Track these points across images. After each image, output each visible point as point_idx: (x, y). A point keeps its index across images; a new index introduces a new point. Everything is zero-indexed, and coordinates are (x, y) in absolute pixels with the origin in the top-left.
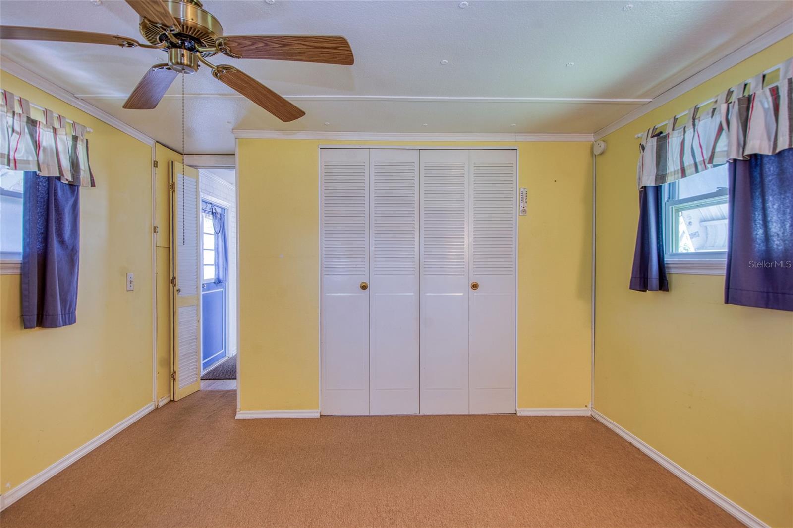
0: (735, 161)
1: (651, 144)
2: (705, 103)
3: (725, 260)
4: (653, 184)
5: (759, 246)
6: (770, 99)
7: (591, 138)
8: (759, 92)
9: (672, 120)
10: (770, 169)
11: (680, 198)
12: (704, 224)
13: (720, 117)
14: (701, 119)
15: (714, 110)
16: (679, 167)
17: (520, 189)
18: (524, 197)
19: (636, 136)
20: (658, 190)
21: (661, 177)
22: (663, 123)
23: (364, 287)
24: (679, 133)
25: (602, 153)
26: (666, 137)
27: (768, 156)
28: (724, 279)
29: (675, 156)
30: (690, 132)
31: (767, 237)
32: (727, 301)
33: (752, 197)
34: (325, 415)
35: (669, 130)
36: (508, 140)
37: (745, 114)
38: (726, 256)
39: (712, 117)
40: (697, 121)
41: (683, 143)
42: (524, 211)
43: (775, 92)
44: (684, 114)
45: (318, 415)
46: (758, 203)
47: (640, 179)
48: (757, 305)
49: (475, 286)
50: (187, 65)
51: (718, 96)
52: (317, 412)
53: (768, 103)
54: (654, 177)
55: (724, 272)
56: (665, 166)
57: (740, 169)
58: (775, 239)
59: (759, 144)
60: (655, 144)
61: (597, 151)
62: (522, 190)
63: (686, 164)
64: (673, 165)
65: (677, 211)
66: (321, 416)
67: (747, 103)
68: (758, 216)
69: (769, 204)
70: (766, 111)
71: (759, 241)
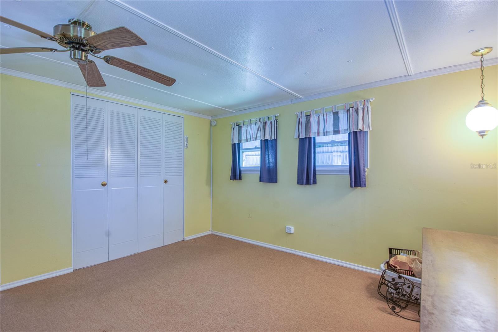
0: (262, 140)
1: (237, 128)
2: (253, 120)
3: (259, 169)
4: (237, 143)
5: (267, 165)
6: (270, 124)
7: (210, 118)
8: (268, 122)
9: (243, 122)
10: (270, 144)
11: (243, 148)
12: (247, 157)
13: (258, 126)
14: (252, 124)
15: (256, 123)
16: (246, 138)
17: (185, 136)
18: (187, 140)
19: (230, 123)
20: (238, 144)
21: (240, 141)
22: (240, 122)
23: (104, 185)
24: (245, 127)
25: (215, 126)
26: (241, 127)
27: (269, 140)
28: (259, 175)
29: (244, 134)
30: (249, 128)
31: (269, 163)
32: (260, 181)
33: (265, 151)
34: (76, 270)
35: (242, 125)
36: (179, 112)
37: (264, 127)
38: (260, 168)
39: (255, 125)
40: (251, 125)
41: (247, 130)
42: (187, 147)
43: (271, 122)
44: (247, 121)
45: (72, 271)
46: (267, 152)
47: (232, 139)
48: (267, 182)
49: (166, 182)
50: (84, 60)
51: (257, 118)
52: (71, 269)
53: (270, 125)
54: (237, 140)
55: (259, 173)
56: (241, 137)
57: (263, 142)
58: (271, 163)
59: (267, 137)
60: (238, 128)
61: (213, 124)
62: (186, 136)
63: (248, 138)
64: (243, 137)
65: (242, 152)
66: (74, 270)
67: (265, 123)
68: (267, 156)
69: (269, 154)
70: (269, 127)
71: (267, 164)
